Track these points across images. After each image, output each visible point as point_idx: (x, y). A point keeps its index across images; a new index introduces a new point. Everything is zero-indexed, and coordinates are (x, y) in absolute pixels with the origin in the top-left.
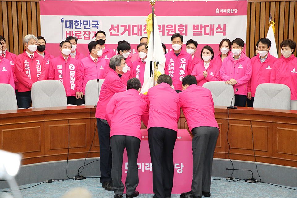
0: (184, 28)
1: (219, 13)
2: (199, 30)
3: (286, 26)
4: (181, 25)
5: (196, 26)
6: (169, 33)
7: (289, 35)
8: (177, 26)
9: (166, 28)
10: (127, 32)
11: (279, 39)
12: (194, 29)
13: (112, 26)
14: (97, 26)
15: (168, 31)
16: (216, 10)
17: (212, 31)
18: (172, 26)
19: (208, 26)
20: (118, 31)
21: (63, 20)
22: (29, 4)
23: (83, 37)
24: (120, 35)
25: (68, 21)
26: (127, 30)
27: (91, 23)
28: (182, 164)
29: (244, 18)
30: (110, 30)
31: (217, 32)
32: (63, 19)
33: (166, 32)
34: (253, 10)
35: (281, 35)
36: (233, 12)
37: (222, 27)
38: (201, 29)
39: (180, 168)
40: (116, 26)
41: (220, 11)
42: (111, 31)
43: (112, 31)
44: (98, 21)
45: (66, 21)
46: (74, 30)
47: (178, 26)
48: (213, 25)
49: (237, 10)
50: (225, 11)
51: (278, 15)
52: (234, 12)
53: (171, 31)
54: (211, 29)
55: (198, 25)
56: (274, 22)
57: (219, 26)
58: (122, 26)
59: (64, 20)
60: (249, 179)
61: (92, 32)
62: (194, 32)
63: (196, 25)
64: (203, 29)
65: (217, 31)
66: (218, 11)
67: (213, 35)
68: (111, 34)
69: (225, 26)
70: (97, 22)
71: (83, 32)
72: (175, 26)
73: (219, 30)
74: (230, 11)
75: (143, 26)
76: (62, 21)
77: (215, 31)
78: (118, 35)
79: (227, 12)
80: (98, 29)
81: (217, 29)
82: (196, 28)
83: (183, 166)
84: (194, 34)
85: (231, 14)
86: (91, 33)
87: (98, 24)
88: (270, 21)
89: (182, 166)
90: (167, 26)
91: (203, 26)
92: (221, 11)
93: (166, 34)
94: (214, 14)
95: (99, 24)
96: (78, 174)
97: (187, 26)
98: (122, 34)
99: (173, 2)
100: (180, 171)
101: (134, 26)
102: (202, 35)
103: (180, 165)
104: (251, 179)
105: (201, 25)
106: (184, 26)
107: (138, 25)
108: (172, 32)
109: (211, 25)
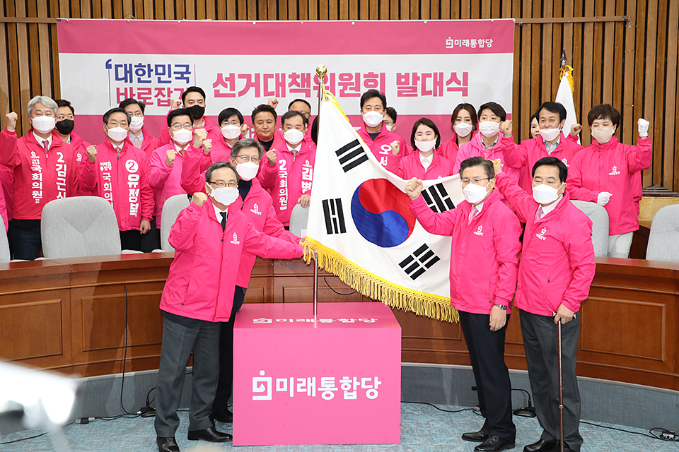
0: (378, 79)
1: (452, 47)
2: (411, 85)
3: (596, 76)
4: (371, 75)
5: (403, 77)
6: (346, 92)
7: (604, 94)
8: (362, 76)
9: (337, 80)
10: (252, 89)
11: (583, 105)
12: (399, 82)
13: (220, 76)
14: (185, 76)
15: (341, 87)
16: (447, 40)
17: (438, 87)
18: (350, 75)
19: (429, 75)
20: (233, 88)
21: (110, 63)
22: (33, 29)
23: (154, 100)
24: (237, 95)
25: (121, 66)
26: (253, 85)
27: (174, 69)
28: (376, 378)
29: (508, 59)
30: (215, 85)
31: (449, 89)
32: (110, 60)
33: (338, 88)
34: (526, 42)
35: (586, 95)
36: (483, 46)
37: (460, 78)
38: (415, 83)
39: (373, 388)
40: (229, 76)
41: (455, 44)
42: (216, 88)
43: (220, 87)
44: (187, 67)
45: (117, 66)
46: (135, 85)
47: (365, 76)
48: (441, 74)
49: (491, 41)
50: (466, 43)
51: (580, 51)
52: (485, 45)
53: (349, 87)
54: (435, 83)
55: (409, 74)
56: (570, 68)
57: (454, 75)
58: (241, 76)
59: (113, 63)
60: (521, 410)
61: (175, 90)
62: (399, 88)
63: (403, 74)
64: (419, 83)
65: (449, 86)
66: (450, 43)
67: (441, 95)
68: (217, 94)
69: (465, 75)
70: (185, 68)
71: (156, 89)
72: (358, 75)
73: (454, 85)
74: (477, 42)
75: (287, 77)
76: (108, 66)
77: (445, 87)
78: (234, 95)
79: (470, 45)
80: (188, 82)
81: (448, 83)
82: (403, 80)
83: (380, 383)
84: (400, 94)
85: (478, 50)
86: (172, 92)
87: (188, 72)
88: (563, 64)
89: (377, 383)
90: (341, 76)
91: (419, 75)
92: (458, 42)
93: (337, 92)
94: (442, 50)
95: (190, 73)
96: (148, 403)
97: (383, 75)
98: (241, 94)
99: (353, 23)
100: (372, 394)
101: (267, 77)
102: (416, 95)
103: (373, 380)
104: (526, 410)
105: (415, 75)
106: (377, 76)
107: (277, 75)
108: (351, 89)
109: (435, 74)
